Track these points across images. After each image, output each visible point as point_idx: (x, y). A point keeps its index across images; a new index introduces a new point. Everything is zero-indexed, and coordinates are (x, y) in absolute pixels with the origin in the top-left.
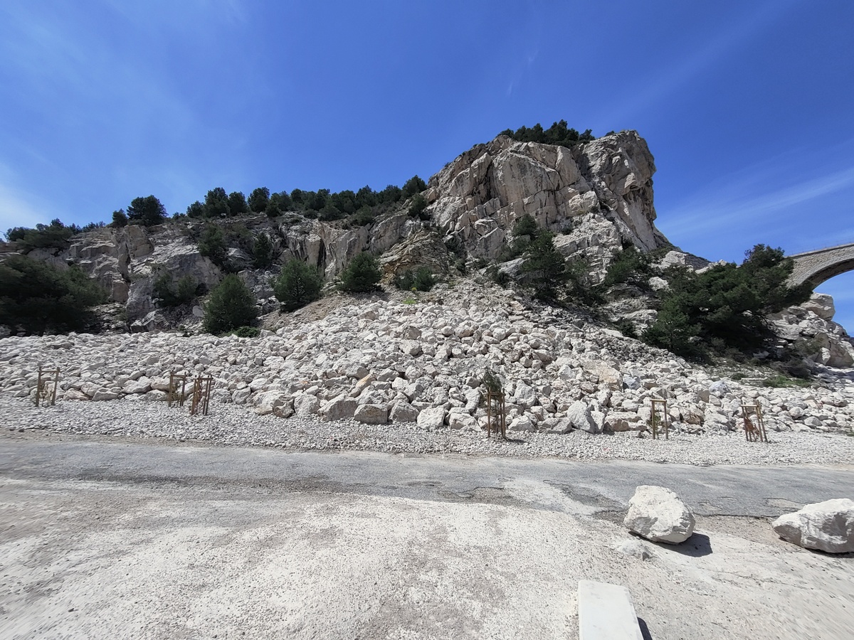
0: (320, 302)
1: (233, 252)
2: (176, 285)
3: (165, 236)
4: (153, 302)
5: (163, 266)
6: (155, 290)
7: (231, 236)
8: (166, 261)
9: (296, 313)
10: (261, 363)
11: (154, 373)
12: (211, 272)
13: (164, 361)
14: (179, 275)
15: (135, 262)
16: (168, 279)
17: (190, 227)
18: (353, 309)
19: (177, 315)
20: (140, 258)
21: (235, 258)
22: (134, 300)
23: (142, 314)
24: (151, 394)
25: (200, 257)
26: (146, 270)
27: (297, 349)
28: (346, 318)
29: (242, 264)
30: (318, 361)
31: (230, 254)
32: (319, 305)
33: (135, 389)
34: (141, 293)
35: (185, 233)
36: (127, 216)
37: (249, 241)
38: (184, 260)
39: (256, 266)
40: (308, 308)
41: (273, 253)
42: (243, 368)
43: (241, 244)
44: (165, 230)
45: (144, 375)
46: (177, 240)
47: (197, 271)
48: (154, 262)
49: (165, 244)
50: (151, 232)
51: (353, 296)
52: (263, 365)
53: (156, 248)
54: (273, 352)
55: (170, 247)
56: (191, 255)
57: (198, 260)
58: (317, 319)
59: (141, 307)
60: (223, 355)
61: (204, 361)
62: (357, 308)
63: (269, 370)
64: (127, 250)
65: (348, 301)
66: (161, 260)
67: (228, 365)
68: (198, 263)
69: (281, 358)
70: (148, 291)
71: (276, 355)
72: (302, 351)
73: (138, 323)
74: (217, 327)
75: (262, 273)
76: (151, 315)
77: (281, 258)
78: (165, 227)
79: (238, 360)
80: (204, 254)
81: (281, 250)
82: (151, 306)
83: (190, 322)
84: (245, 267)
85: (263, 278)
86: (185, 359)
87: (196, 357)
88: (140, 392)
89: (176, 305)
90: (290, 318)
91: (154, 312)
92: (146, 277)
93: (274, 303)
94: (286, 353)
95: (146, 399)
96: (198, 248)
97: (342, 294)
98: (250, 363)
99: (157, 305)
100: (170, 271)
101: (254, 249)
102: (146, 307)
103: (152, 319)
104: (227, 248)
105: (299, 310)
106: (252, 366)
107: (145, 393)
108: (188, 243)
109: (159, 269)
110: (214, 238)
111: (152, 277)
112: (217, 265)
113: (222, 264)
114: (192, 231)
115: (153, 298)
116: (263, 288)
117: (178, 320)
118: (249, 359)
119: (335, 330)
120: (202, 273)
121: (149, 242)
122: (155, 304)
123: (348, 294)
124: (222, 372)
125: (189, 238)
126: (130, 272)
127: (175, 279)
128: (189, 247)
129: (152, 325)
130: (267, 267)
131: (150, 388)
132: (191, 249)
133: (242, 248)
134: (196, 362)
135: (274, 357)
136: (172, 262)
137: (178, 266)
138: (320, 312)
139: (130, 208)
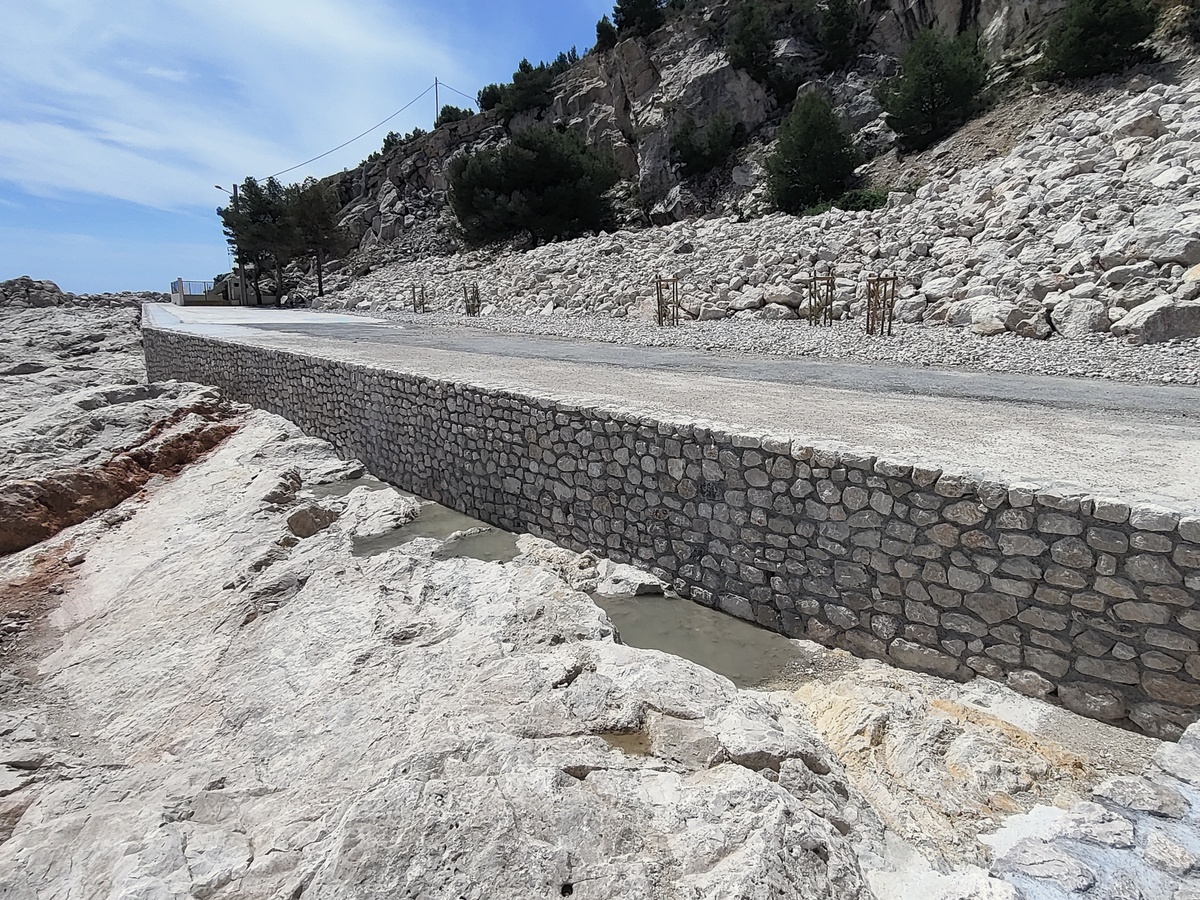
1: (783, 47)
2: (701, 138)
3: (672, 48)
4: (674, 170)
5: (679, 103)
6: (673, 150)
7: (776, 14)
8: (681, 94)
10: (925, 252)
11: (760, 279)
12: (752, 97)
13: (767, 259)
14: (703, 116)
15: (637, 106)
16: (689, 127)
17: (707, 17)
19: (711, 188)
20: (643, 98)
21: (788, 59)
22: (648, 172)
23: (661, 194)
24: (770, 310)
25: (732, 72)
26: (655, 116)
27: (993, 221)
29: (801, 67)
31: (778, 54)
33: (746, 302)
34: (655, 158)
35: (702, 30)
36: (613, 25)
37: (811, 16)
38: (708, 85)
39: (825, 69)
41: (858, 29)
42: (896, 263)
43: (794, 26)
44: (671, 34)
45: (746, 282)
46: (692, 50)
47: (728, 101)
48: (663, 100)
49: (675, 63)
50: (650, 46)
52: (928, 255)
53: (664, 74)
54: (947, 231)
55: (683, 64)
56: (718, 71)
57: (729, 78)
59: (657, 181)
61: (827, 256)
63: (949, 263)
64: (623, 87)
66: (676, 93)
67: (867, 259)
68: (728, 86)
69: (963, 241)
70: (664, 153)
71: (952, 235)
73: (659, 208)
75: (840, 79)
76: (675, 192)
78: (670, 28)
79: (882, 250)
80: (736, 65)
82: (671, 177)
83: (732, 197)
84: (806, 74)
85: (844, 89)
86: (794, 255)
87: (813, 251)
88: (753, 307)
89: (706, 171)
91: (678, 187)
92: (657, 129)
94: (972, 229)
95: (763, 317)
96: (726, 56)
97: (1043, 90)
98: (905, 253)
99: (678, 174)
100: (690, 111)
101: (822, 31)
102: (664, 181)
103: (678, 199)
104: (771, 43)
106: (910, 259)
107: (758, 309)
108: (708, 51)
109: (674, 110)
110: (750, 29)
111: (666, 128)
112: (759, 82)
113: (767, 78)
114: (712, 24)
115: (672, 165)
116: (848, 111)
117: (713, 196)
118: (902, 246)
120: (737, 104)
121: (651, 65)
122: (675, 173)
124: (862, 272)
125: (710, 40)
126: (634, 124)
127: (699, 123)
128: (712, 57)
129: (679, 210)
130: (847, 65)
131: (763, 303)
132: (715, 61)
133: (796, 35)
136: (690, 93)
137: (700, 98)
139: (616, 9)
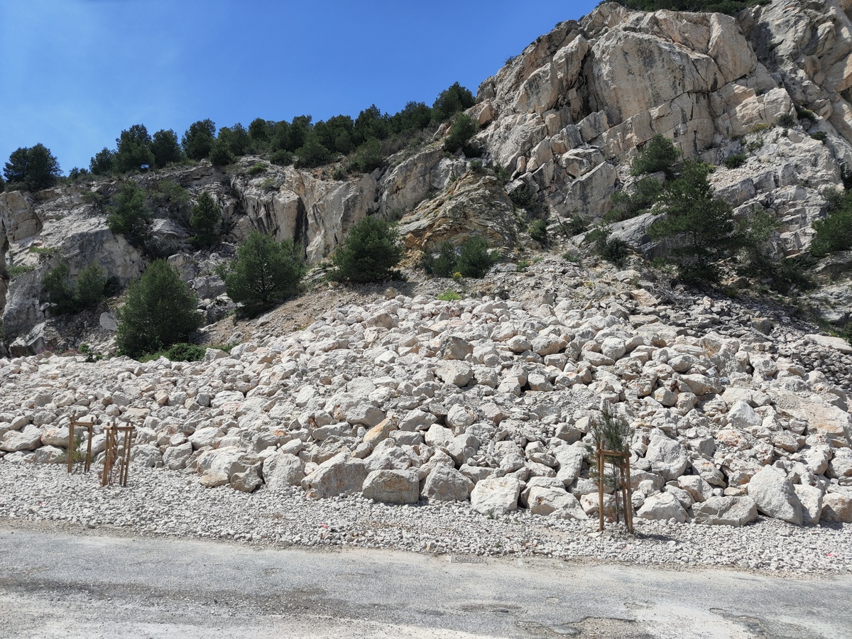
0: (299, 301)
1: (160, 225)
2: (74, 282)
3: (58, 206)
4: (42, 308)
5: (56, 252)
6: (45, 291)
7: (157, 200)
8: (59, 245)
9: (262, 320)
10: (207, 403)
11: (45, 420)
12: (127, 258)
13: (60, 400)
14: (79, 265)
15: (14, 247)
16: (62, 272)
17: (94, 189)
18: (355, 311)
19: (77, 328)
20: (23, 241)
21: (164, 234)
22: (14, 307)
23: (25, 328)
24: (42, 453)
25: (110, 235)
26: (31, 259)
27: (264, 380)
28: (344, 326)
29: (174, 243)
30: (301, 398)
31: (155, 229)
32: (299, 306)
33: (18, 444)
34: (24, 295)
35: (88, 198)
36: (4, 178)
37: (185, 207)
38: (86, 242)
39: (195, 246)
40: (280, 312)
41: (223, 224)
42: (180, 411)
43: (171, 211)
44: (59, 195)
45: (31, 422)
46: (76, 211)
47: (105, 258)
48: (42, 247)
49: (58, 218)
50: (38, 200)
51: (354, 289)
52: (210, 406)
53: (46, 225)
54: (227, 385)
55: (65, 221)
56: (97, 233)
57: (107, 240)
58: (295, 329)
59: (24, 316)
60: (148, 390)
61: (120, 400)
62: (361, 309)
63: (221, 413)
64: (4, 230)
65: (346, 298)
66: (53, 243)
67: (155, 406)
68: (106, 245)
69: (239, 394)
70: (34, 292)
71: (231, 389)
72: (273, 381)
73: (19, 341)
74: (135, 347)
75: (205, 257)
76: (39, 329)
77: (236, 231)
78: (59, 191)
79: (171, 398)
80: (115, 230)
81: (235, 219)
82: (39, 314)
83: (96, 338)
84: (178, 249)
85: (207, 265)
86: (91, 397)
87: (107, 394)
88: (25, 449)
89: (75, 313)
90: (252, 328)
91: (43, 325)
92: (29, 270)
93: (226, 304)
94: (246, 386)
95: (35, 460)
96: (107, 222)
97: (336, 287)
98: (189, 402)
99: (47, 313)
100: (66, 261)
101: (192, 219)
102: (31, 317)
103: (41, 335)
104: (150, 219)
105: (266, 315)
106: (193, 408)
107: (32, 451)
108: (92, 213)
109: (50, 257)
110: (130, 205)
111: (39, 270)
112: (136, 247)
113: (142, 244)
114: (97, 195)
115: (41, 303)
116: (207, 281)
117: (79, 335)
118: (189, 396)
119: (326, 346)
120: (113, 261)
121: (35, 216)
122: (44, 311)
123: (346, 286)
124: (148, 418)
125: (94, 207)
126: (8, 263)
127: (74, 271)
128: (94, 220)
129: (40, 345)
130: (212, 247)
131: (40, 443)
132: (96, 224)
133: (173, 218)
134: (108, 402)
135: (229, 393)
136: (68, 245)
137: (78, 251)
138: (301, 317)
139: (7, 165)
